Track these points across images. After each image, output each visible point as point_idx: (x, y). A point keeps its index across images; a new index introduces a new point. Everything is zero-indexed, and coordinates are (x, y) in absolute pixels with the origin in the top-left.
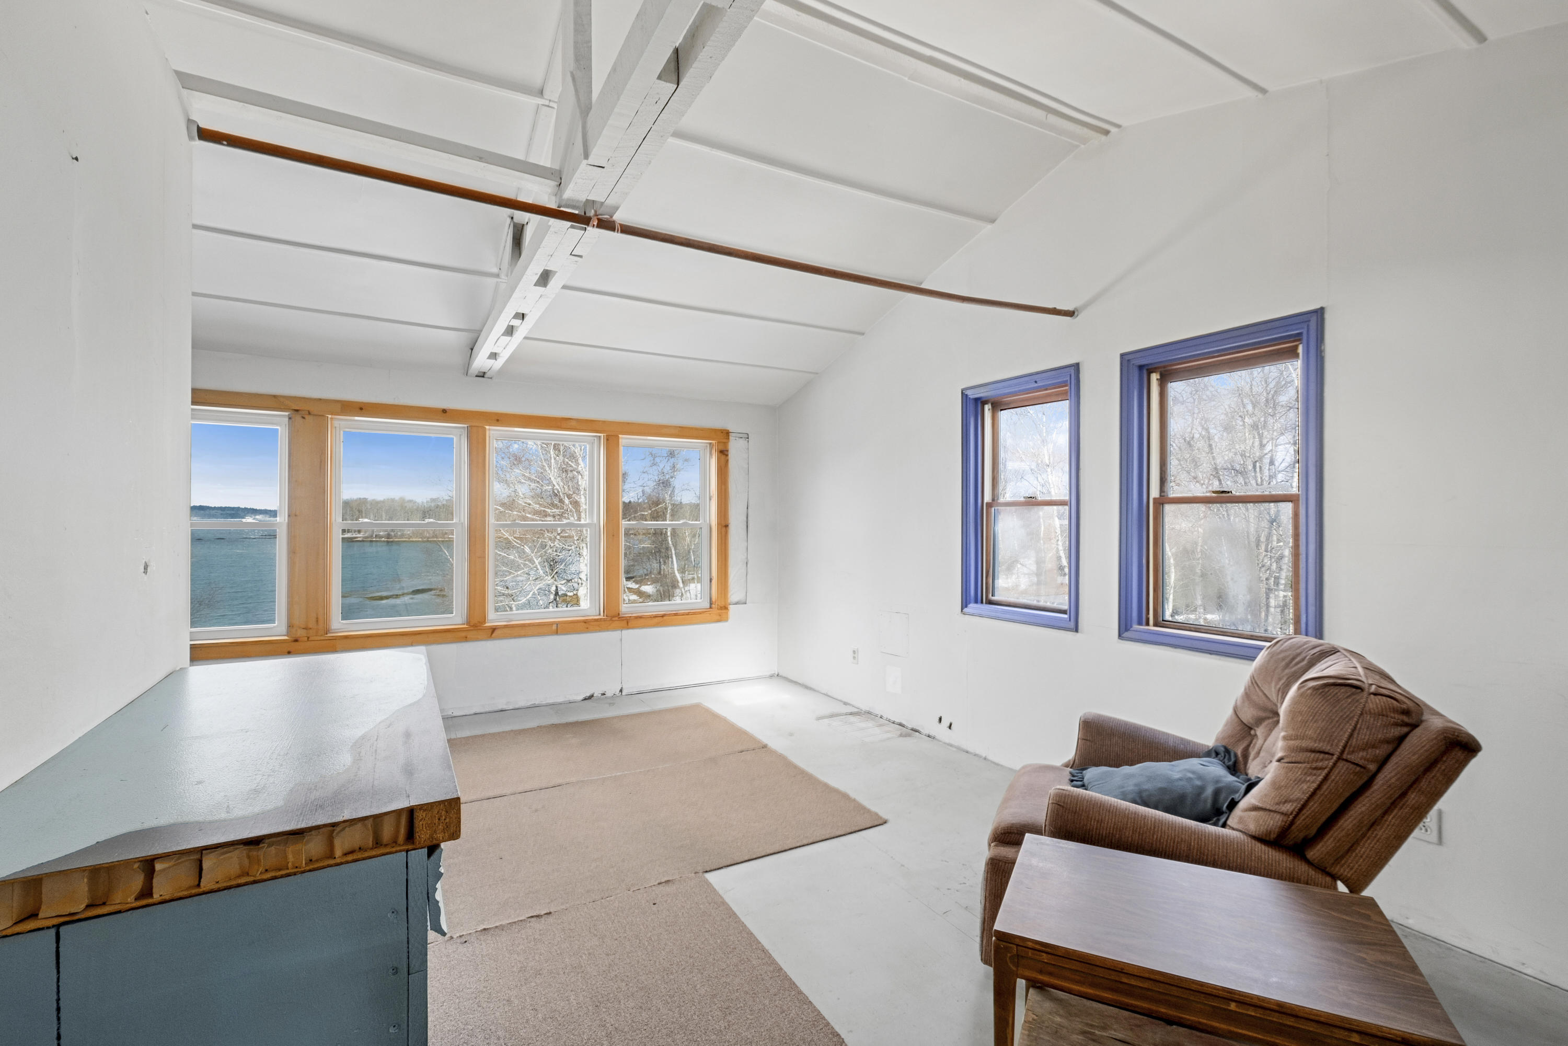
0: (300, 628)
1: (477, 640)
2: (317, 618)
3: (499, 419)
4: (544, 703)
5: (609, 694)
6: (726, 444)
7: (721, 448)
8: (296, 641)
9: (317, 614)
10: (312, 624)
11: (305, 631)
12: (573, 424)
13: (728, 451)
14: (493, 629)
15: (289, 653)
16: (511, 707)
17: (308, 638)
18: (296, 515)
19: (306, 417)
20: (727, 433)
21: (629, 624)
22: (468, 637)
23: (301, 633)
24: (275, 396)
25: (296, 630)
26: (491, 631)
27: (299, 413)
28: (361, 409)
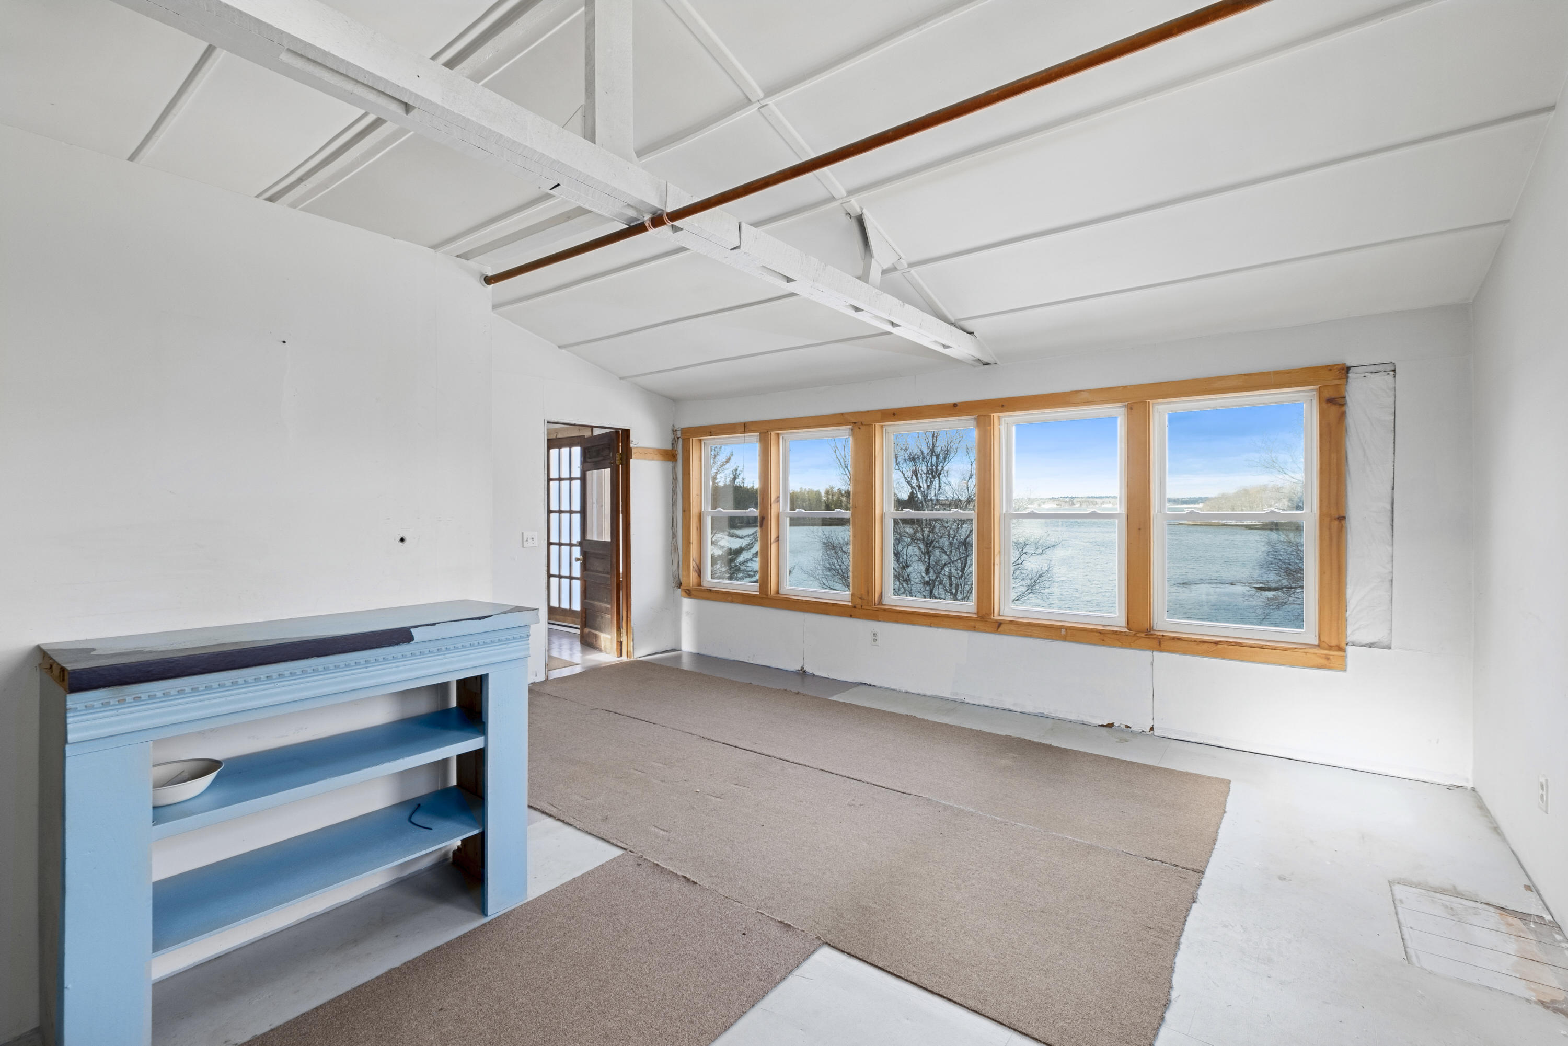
0: (860, 595)
1: (984, 631)
2: (868, 591)
3: (1004, 404)
5: (1136, 729)
6: (1340, 387)
7: (1332, 394)
8: (855, 607)
9: (868, 588)
10: (865, 596)
13: (1344, 397)
14: (1000, 623)
15: (851, 616)
16: (1019, 710)
17: (862, 606)
19: (861, 427)
20: (1343, 370)
21: (1166, 645)
22: (976, 627)
23: (861, 601)
25: (856, 599)
26: (996, 625)
27: (857, 424)
28: (894, 414)
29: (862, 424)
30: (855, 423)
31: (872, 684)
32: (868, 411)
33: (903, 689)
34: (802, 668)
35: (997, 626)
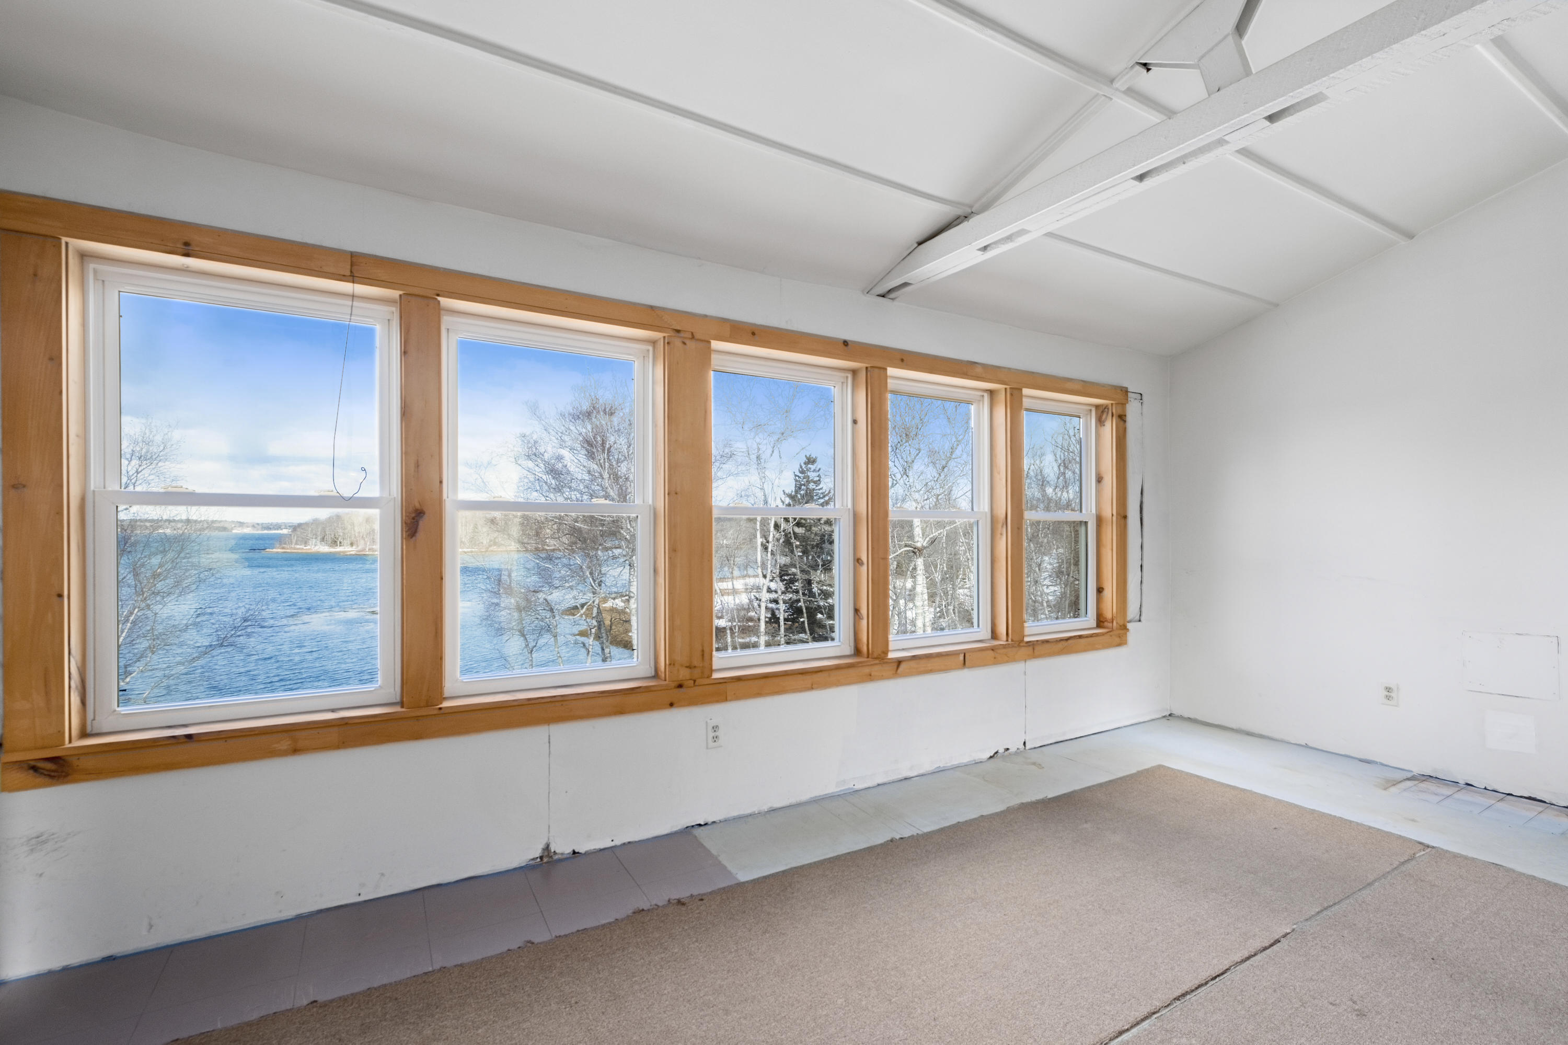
0: (682, 666)
1: (882, 678)
2: (703, 651)
3: (906, 359)
4: (949, 765)
5: (1013, 750)
6: (1124, 409)
7: (1120, 412)
8: (680, 686)
9: (703, 646)
10: (696, 662)
11: (688, 671)
12: (979, 370)
13: (1125, 416)
14: (899, 662)
15: (671, 705)
16: (915, 774)
17: (695, 681)
18: (676, 493)
19: (687, 342)
20: (1125, 391)
21: (1035, 651)
22: (872, 675)
23: (684, 674)
24: (652, 308)
25: (678, 670)
26: (895, 665)
27: (682, 334)
28: (753, 334)
29: (693, 337)
30: (678, 331)
31: (710, 820)
32: (706, 316)
33: (765, 808)
34: (547, 848)
35: (896, 667)
